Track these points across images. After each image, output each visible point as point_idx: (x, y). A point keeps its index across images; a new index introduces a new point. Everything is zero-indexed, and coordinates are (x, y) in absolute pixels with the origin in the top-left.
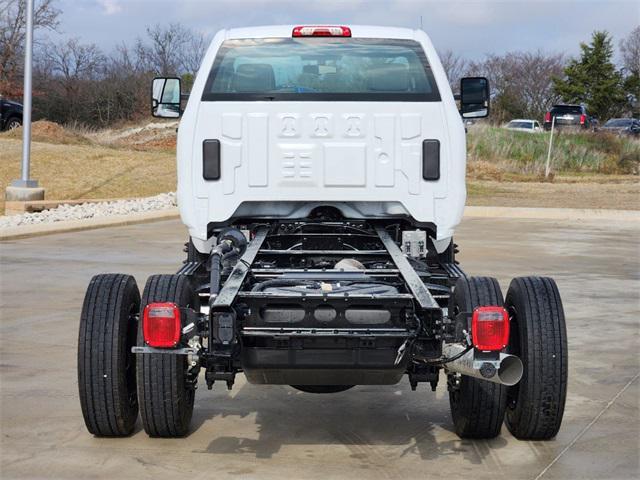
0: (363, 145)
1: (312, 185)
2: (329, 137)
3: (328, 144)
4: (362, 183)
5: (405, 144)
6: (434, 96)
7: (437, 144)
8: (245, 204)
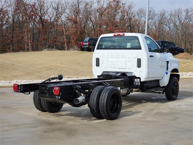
0: (126, 59)
1: (116, 68)
2: (119, 57)
3: (119, 59)
4: (125, 68)
5: (134, 59)
6: (140, 48)
7: (140, 59)
8: (104, 72)
